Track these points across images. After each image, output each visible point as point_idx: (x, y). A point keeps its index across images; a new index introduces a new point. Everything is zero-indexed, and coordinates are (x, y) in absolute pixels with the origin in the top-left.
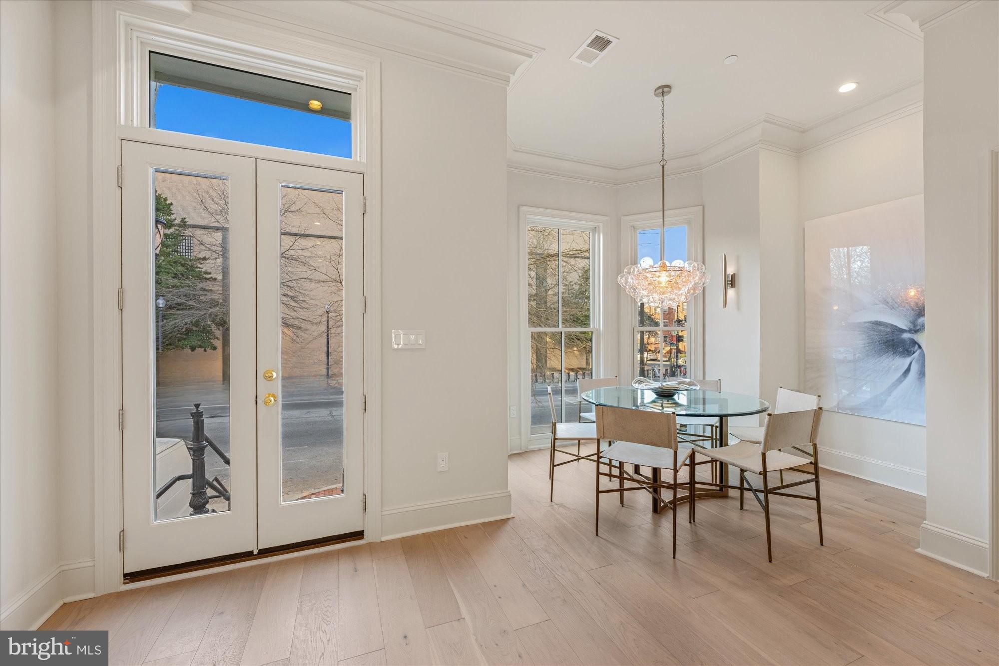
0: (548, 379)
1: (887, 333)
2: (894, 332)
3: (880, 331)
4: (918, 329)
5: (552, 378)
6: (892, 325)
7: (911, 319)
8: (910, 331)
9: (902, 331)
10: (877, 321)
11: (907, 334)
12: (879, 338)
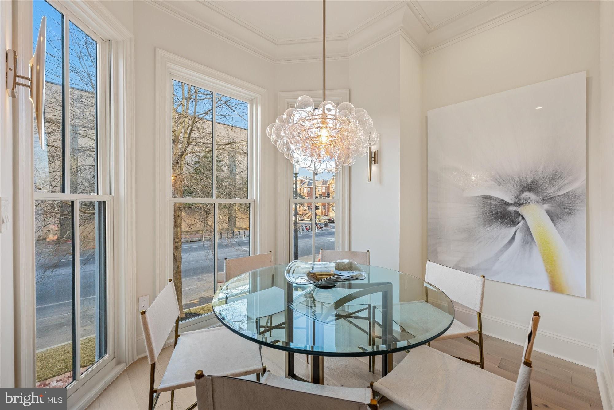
0: (236, 235)
1: (496, 206)
2: (501, 205)
3: (490, 204)
4: (522, 203)
5: (238, 235)
6: (500, 199)
7: (516, 194)
8: (515, 204)
9: (508, 204)
10: (487, 196)
11: (512, 207)
12: (489, 210)
